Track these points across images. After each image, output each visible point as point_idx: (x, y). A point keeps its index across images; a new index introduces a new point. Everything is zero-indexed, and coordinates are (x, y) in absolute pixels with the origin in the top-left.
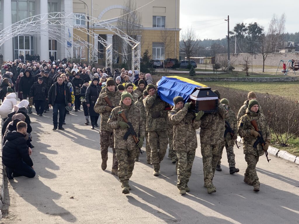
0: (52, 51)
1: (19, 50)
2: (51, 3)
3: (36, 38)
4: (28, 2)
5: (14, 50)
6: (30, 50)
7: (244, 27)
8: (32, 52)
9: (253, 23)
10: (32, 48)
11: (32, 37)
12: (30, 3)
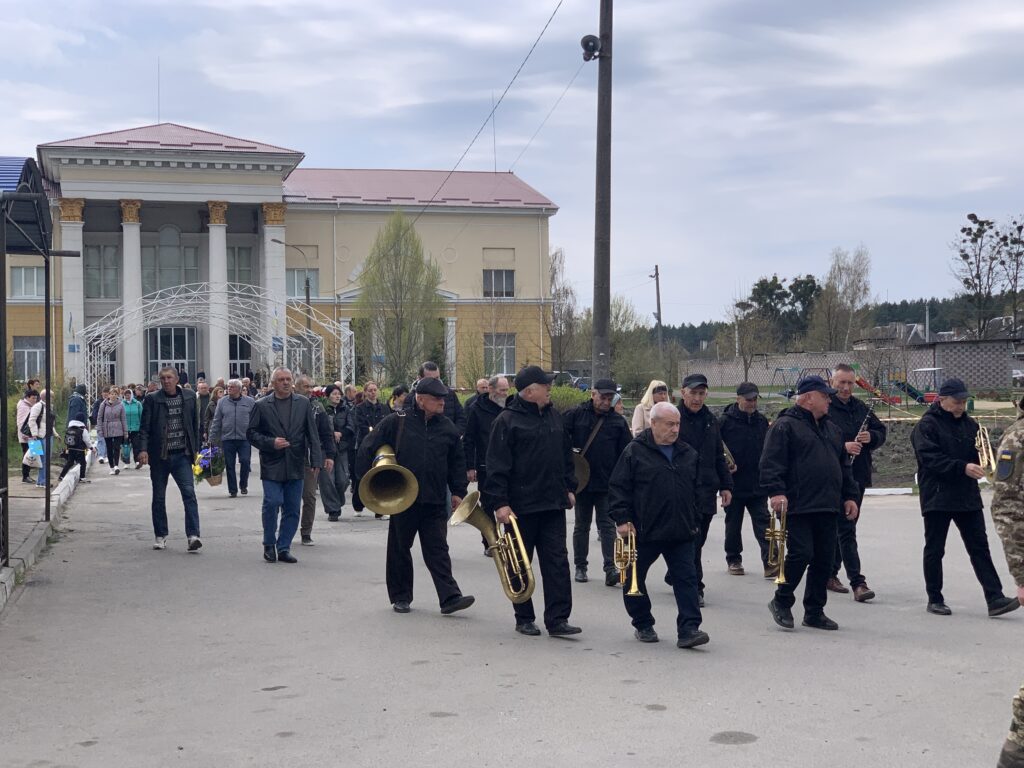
0: (239, 362)
1: (160, 362)
2: (236, 249)
3: (202, 331)
4: (182, 248)
5: (149, 361)
6: (186, 362)
7: (780, 287)
8: (192, 365)
9: (803, 277)
10: (192, 356)
11: (192, 331)
12: (187, 250)
